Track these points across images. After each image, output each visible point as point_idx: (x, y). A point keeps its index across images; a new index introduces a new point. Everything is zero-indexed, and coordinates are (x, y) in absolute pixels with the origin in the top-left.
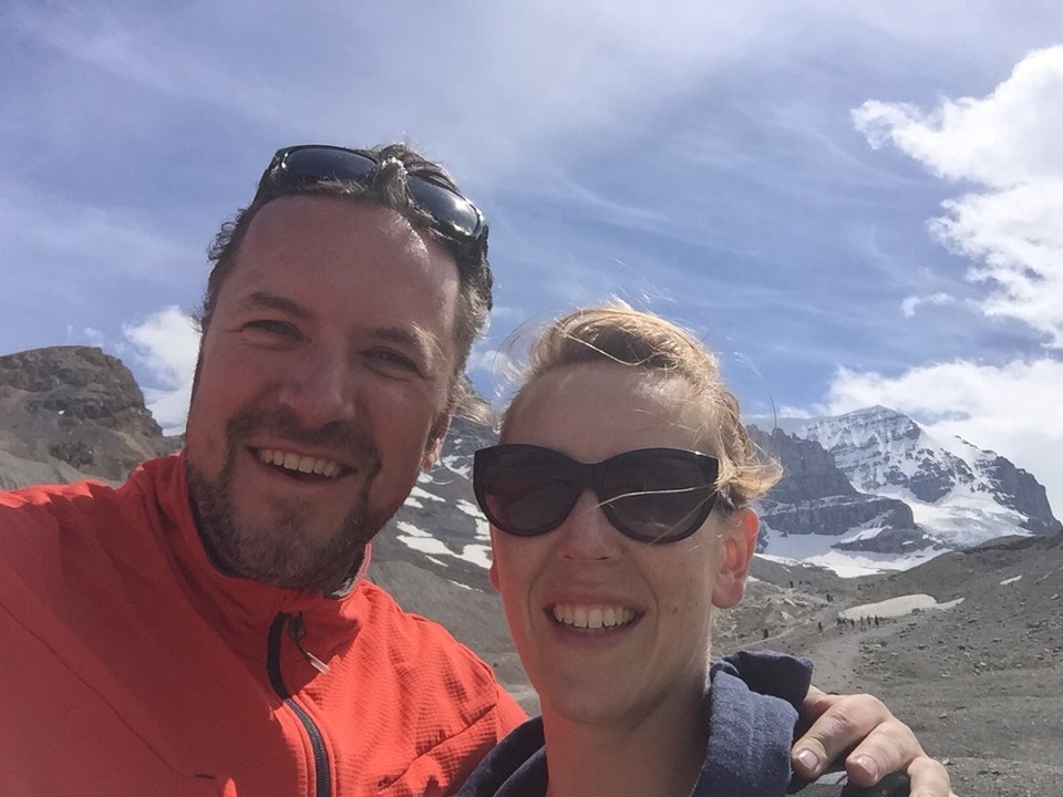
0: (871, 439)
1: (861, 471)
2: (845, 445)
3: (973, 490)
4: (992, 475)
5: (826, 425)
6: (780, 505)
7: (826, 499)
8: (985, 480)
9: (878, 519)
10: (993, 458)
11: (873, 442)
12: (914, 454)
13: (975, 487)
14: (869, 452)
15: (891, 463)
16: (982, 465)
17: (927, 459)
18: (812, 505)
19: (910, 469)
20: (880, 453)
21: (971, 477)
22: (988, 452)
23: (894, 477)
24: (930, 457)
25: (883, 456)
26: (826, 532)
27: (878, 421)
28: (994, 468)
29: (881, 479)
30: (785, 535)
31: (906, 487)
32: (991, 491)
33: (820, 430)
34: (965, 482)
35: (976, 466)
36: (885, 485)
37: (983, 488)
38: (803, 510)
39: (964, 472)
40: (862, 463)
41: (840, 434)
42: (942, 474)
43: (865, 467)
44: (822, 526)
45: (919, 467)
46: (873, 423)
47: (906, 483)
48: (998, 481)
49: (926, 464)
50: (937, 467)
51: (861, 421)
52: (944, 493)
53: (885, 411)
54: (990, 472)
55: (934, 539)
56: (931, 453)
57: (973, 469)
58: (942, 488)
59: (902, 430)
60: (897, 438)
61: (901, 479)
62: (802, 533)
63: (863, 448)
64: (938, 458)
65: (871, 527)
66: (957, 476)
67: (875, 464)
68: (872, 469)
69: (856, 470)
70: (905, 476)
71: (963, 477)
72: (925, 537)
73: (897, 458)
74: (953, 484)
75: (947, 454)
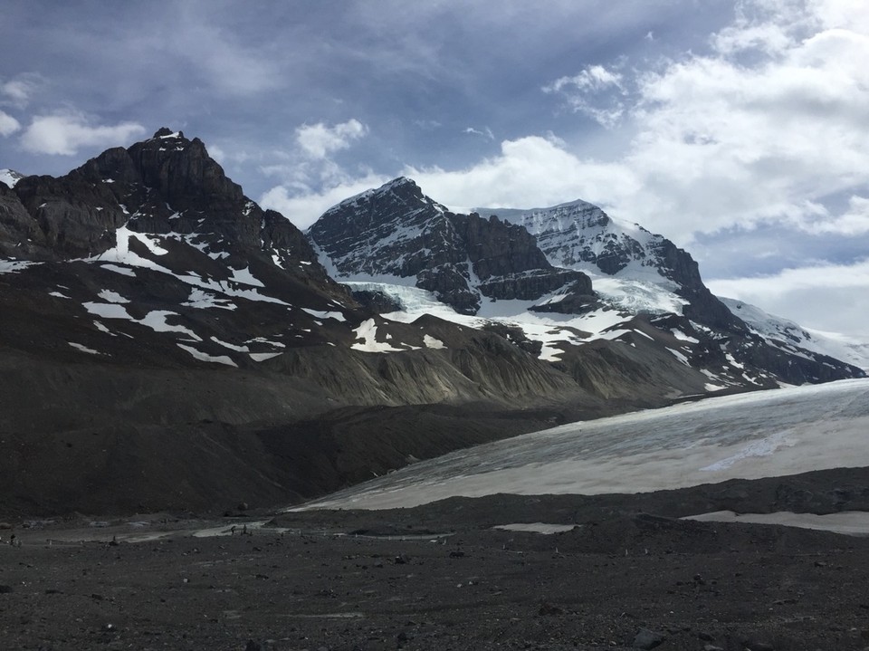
0: (572, 226)
1: (562, 251)
2: (552, 231)
3: (643, 265)
4: (659, 253)
5: (540, 215)
6: (493, 277)
7: (527, 272)
8: (653, 258)
9: (565, 288)
10: (660, 240)
11: (573, 228)
12: (602, 237)
13: (645, 263)
14: (570, 236)
15: (584, 245)
16: (652, 246)
17: (612, 241)
18: (516, 277)
19: (598, 249)
20: (577, 237)
21: (643, 255)
22: (657, 236)
23: (586, 256)
24: (614, 240)
25: (580, 239)
26: (525, 298)
27: (579, 212)
28: (660, 248)
29: (576, 258)
30: (494, 301)
31: (594, 263)
32: (657, 266)
33: (535, 219)
34: (638, 259)
35: (647, 246)
36: (579, 261)
37: (651, 263)
38: (508, 282)
39: (638, 251)
40: (563, 244)
41: (549, 222)
42: (622, 253)
43: (566, 248)
44: (523, 293)
45: (605, 247)
46: (574, 213)
47: (594, 260)
48: (663, 259)
49: (611, 245)
50: (618, 247)
51: (566, 212)
52: (622, 268)
53: (584, 204)
54: (657, 251)
55: (605, 303)
56: (615, 237)
57: (645, 249)
58: (621, 264)
59: (595, 219)
60: (591, 225)
61: (592, 256)
62: (507, 299)
63: (565, 233)
64: (620, 240)
65: (559, 294)
66: (633, 254)
67: (573, 246)
68: (571, 249)
69: (559, 251)
70: (594, 255)
71: (637, 255)
72: (599, 301)
73: (590, 241)
74: (629, 260)
75: (627, 237)
